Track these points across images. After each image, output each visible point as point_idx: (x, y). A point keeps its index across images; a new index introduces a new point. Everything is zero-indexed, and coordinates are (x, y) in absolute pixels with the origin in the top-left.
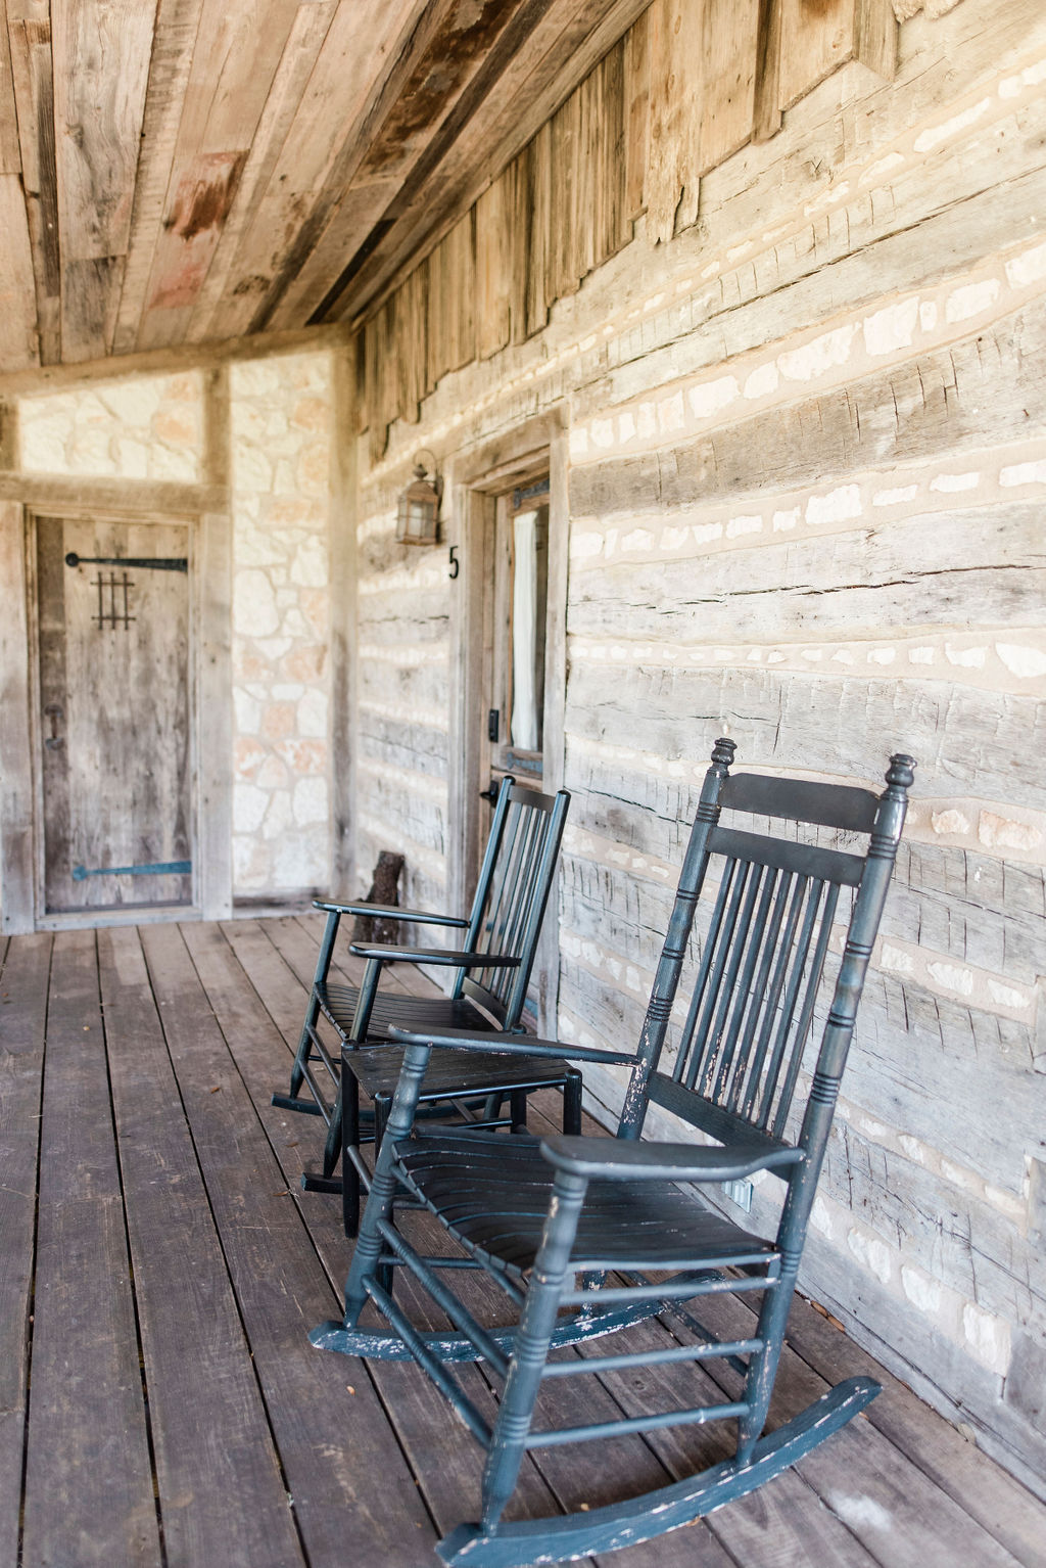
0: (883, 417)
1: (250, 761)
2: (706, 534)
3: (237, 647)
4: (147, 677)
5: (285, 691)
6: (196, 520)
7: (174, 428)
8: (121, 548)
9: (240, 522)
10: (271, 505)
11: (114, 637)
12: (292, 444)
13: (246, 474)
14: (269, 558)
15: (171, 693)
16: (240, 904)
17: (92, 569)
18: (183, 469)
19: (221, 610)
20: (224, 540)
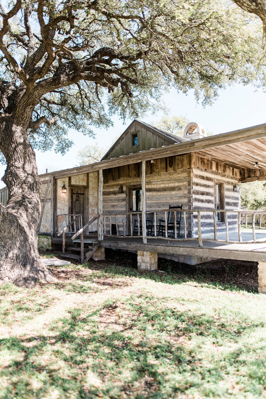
0: (176, 188)
1: (91, 216)
2: (162, 194)
3: (90, 203)
4: (80, 207)
5: (94, 208)
6: (85, 189)
7: (84, 179)
8: (78, 192)
9: (90, 190)
10: (93, 188)
11: (78, 202)
12: (94, 181)
13: (91, 184)
14: (92, 193)
15: (82, 209)
16: (90, 233)
17: (75, 195)
18: (85, 184)
19: (88, 199)
20: (88, 191)
